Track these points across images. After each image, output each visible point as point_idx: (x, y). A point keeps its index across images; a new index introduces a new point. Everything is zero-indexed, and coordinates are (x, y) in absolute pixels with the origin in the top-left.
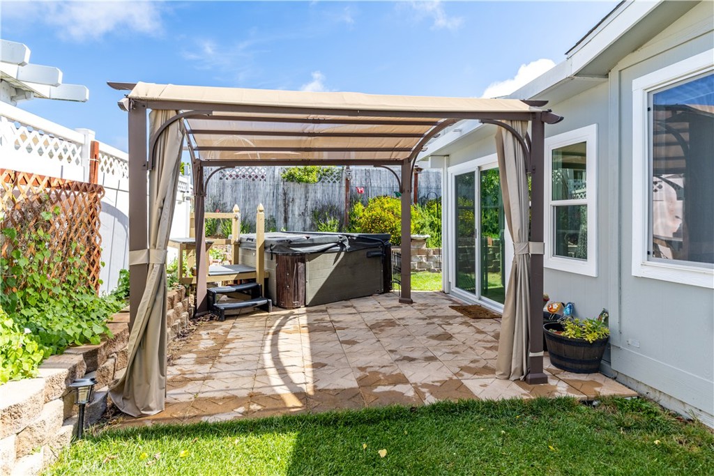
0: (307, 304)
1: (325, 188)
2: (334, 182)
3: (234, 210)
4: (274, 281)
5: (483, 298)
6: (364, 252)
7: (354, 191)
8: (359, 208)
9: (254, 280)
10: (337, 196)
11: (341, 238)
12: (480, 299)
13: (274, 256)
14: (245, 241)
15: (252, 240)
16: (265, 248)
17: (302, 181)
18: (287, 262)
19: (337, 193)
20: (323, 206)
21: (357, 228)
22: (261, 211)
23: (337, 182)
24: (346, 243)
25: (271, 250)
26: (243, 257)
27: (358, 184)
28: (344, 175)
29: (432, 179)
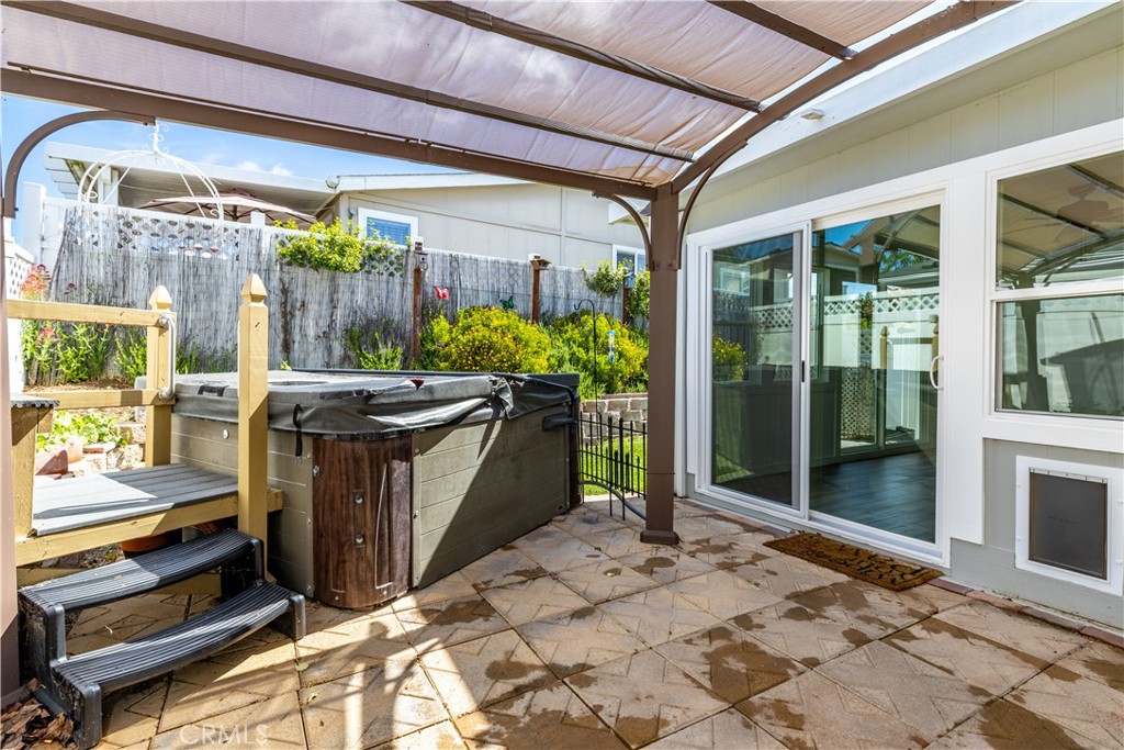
0: (416, 582)
1: (373, 285)
2: (391, 274)
3: (152, 301)
4: (304, 520)
5: (817, 514)
6: (537, 419)
7: (430, 295)
8: (441, 326)
9: (229, 524)
10: (397, 302)
11: (495, 383)
12: (811, 519)
13: (307, 443)
14: (195, 394)
15: (221, 391)
16: (271, 417)
17: (327, 266)
18: (357, 461)
19: (397, 296)
20: (370, 322)
21: (442, 365)
22: (255, 298)
23: (397, 275)
24: (508, 397)
25: (297, 424)
26: (185, 445)
27: (437, 282)
28: (411, 261)
29: (561, 283)
